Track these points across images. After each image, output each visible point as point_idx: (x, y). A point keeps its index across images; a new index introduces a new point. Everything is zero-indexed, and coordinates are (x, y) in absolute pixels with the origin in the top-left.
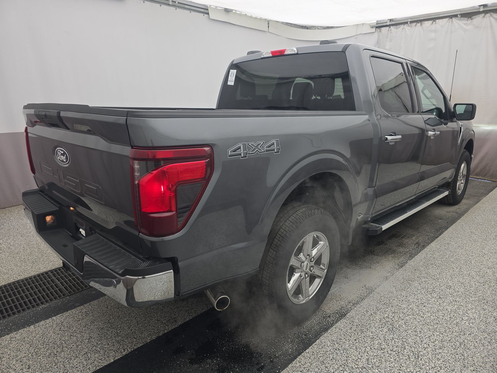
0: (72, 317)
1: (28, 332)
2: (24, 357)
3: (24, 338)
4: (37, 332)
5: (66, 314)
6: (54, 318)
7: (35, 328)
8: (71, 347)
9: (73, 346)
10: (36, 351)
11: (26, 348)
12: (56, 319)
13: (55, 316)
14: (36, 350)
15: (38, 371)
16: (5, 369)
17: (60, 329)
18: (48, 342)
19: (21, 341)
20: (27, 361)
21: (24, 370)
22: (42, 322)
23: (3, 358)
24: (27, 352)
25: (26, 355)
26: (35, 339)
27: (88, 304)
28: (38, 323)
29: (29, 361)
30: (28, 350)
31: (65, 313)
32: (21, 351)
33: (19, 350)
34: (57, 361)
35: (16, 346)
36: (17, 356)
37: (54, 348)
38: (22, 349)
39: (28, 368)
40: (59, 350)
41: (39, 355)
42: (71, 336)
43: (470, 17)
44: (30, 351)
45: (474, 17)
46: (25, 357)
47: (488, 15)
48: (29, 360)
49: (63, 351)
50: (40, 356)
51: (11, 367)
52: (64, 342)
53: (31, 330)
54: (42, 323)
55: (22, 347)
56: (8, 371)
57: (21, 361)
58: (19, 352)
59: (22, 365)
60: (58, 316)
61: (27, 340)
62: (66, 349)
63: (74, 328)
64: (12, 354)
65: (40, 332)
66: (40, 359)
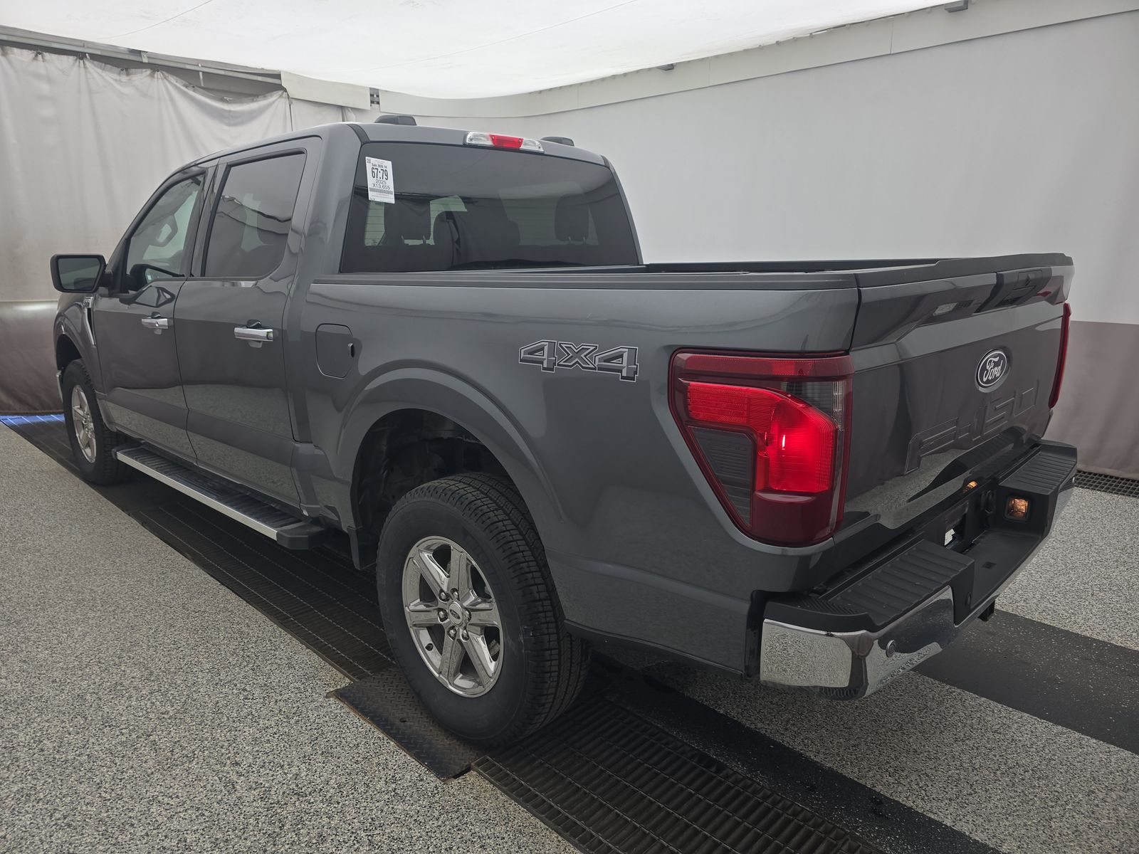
0: (923, 792)
1: (1025, 846)
2: (1082, 814)
3: (1044, 843)
4: (1011, 830)
5: (920, 806)
6: (948, 822)
7: (1003, 841)
8: (1000, 756)
9: (995, 756)
10: (1053, 804)
11: (1061, 824)
12: (949, 816)
13: (939, 824)
14: (1050, 804)
15: (1084, 776)
16: (1129, 825)
17: (971, 794)
18: (1019, 796)
19: (1056, 842)
20: (1084, 802)
21: (1101, 797)
22: (977, 839)
23: (1116, 847)
24: (1068, 815)
25: (1074, 814)
26: (1030, 823)
27: (860, 781)
28: (986, 845)
29: (1081, 800)
30: (1063, 816)
31: (918, 810)
32: (1076, 827)
33: (1076, 831)
34: (1044, 762)
35: (1072, 844)
36: (1090, 826)
37: (1023, 780)
38: (1068, 829)
39: (1093, 792)
40: (1021, 770)
41: (1056, 794)
42: (974, 769)
43: (127, 69)
44: (1062, 812)
45: (133, 70)
46: (1080, 813)
47: (158, 74)
48: (1078, 803)
49: (1017, 763)
50: (1056, 791)
51: (1117, 820)
52: (998, 772)
53: (1015, 844)
54: (979, 837)
55: (1065, 832)
56: (1127, 818)
57: (1093, 813)
58: (1081, 828)
59: (1097, 806)
60: (936, 818)
61: (1044, 835)
62: (1010, 761)
63: (952, 773)
64: (1093, 837)
65: (1007, 823)
66: (1061, 787)
